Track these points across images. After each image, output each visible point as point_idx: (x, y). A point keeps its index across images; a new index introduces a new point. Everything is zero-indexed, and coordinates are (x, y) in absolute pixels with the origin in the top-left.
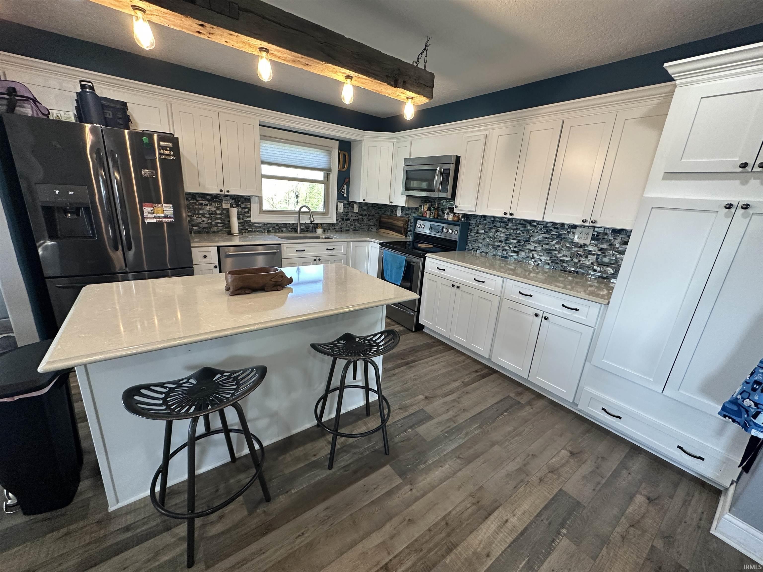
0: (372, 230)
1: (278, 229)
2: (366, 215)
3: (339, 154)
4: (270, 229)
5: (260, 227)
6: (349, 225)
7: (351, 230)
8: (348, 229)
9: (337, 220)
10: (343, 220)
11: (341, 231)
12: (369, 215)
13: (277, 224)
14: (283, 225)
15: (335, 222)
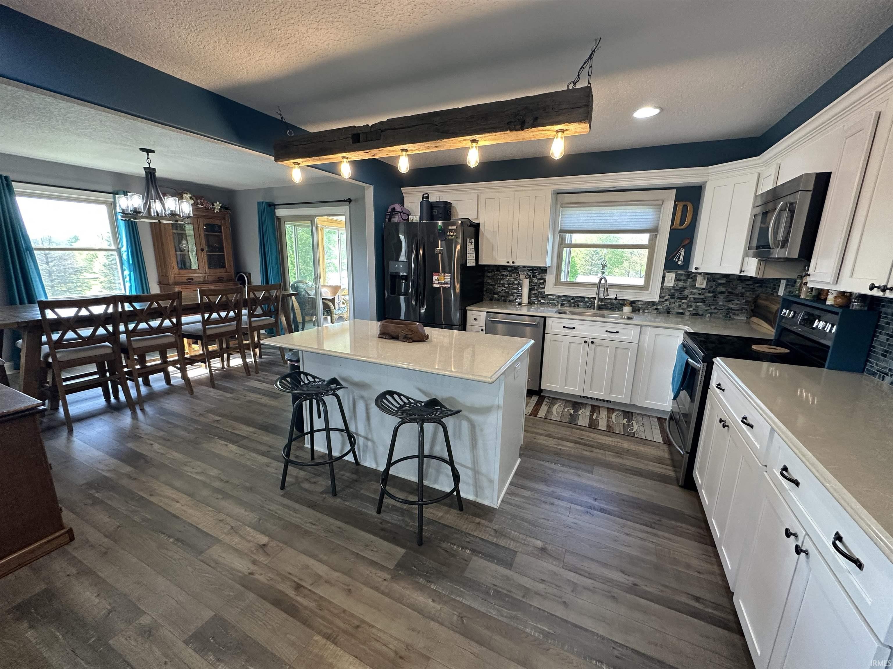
0: (736, 317)
1: (574, 303)
2: (722, 292)
3: (675, 206)
4: (564, 302)
5: (553, 300)
6: (685, 306)
7: (687, 314)
8: (681, 311)
9: (661, 297)
10: (672, 298)
11: (669, 313)
12: (729, 292)
13: (573, 298)
14: (580, 299)
15: (656, 300)
